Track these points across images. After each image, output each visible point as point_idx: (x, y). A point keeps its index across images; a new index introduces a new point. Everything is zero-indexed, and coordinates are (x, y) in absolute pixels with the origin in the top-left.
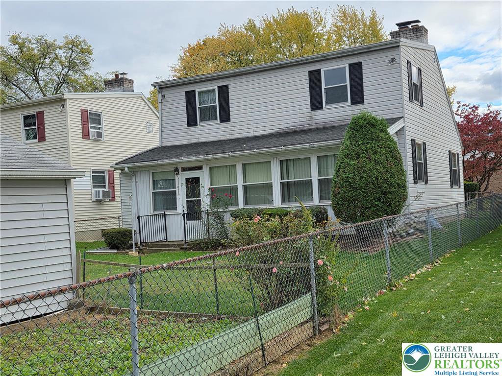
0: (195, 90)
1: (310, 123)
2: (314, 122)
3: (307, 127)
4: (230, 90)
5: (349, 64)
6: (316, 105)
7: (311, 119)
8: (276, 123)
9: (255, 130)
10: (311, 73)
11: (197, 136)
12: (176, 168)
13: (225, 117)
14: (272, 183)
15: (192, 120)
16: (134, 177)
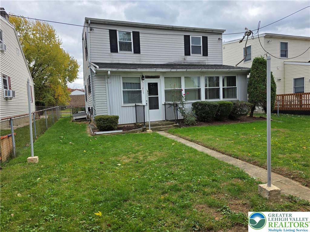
0: (116, 30)
3: (183, 63)
4: (140, 35)
5: (202, 36)
6: (187, 53)
7: (185, 60)
8: (167, 59)
9: (155, 61)
10: (185, 36)
11: (118, 59)
12: (142, 75)
13: (137, 51)
14: (200, 89)
15: (114, 49)
16: (109, 80)
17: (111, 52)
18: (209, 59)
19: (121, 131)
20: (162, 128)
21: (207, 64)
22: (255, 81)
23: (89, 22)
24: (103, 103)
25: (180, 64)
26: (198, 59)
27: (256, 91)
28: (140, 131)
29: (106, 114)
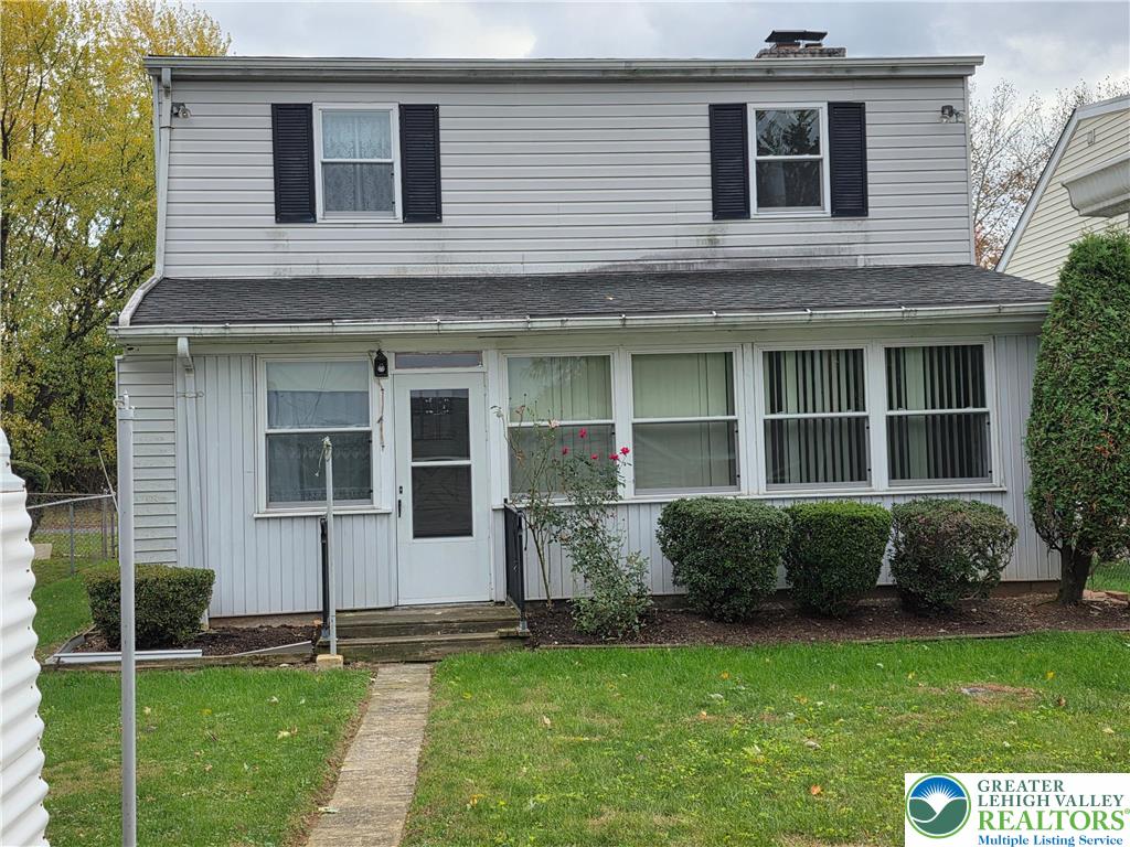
0: (311, 105)
1: (708, 252)
2: (720, 252)
3: (700, 266)
4: (443, 123)
5: (829, 104)
6: (729, 204)
7: (713, 244)
8: (601, 243)
9: (530, 256)
10: (715, 109)
11: (313, 258)
12: (379, 352)
13: (423, 204)
14: (736, 421)
15: (293, 203)
16: (190, 378)
17: (277, 222)
18: (874, 236)
19: (197, 653)
20: (427, 648)
21: (861, 264)
22: (1056, 384)
23: (166, 75)
24: (159, 498)
25: (682, 268)
26: (803, 239)
27: (1059, 441)
28: (296, 656)
29: (171, 557)
